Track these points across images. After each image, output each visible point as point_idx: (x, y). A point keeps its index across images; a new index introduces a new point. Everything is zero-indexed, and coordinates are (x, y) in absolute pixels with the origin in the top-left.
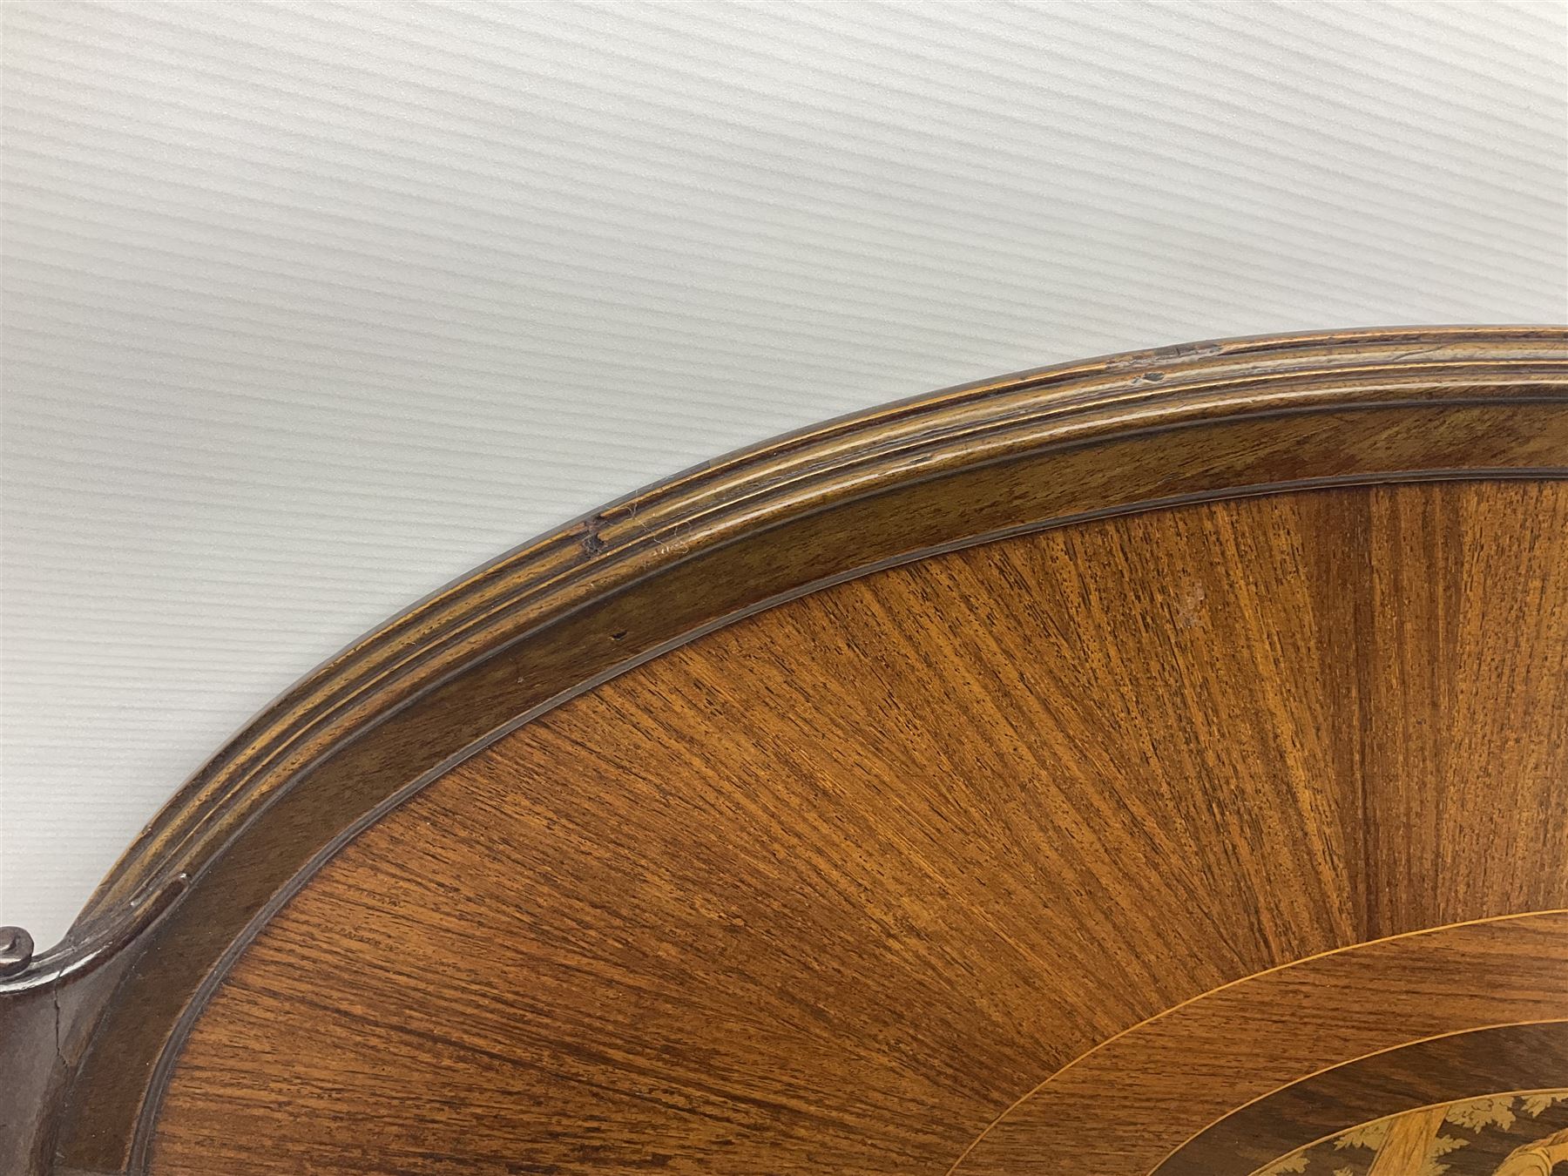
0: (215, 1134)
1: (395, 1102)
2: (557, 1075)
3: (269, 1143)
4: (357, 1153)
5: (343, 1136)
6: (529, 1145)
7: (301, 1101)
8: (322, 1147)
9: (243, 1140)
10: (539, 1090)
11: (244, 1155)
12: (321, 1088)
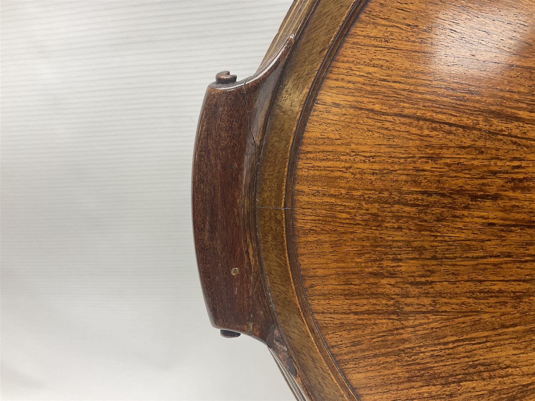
0: (320, 189)
1: (402, 161)
2: (490, 132)
3: (343, 191)
4: (386, 194)
5: (379, 184)
6: (480, 181)
7: (356, 166)
8: (369, 192)
9: (332, 191)
10: (480, 143)
11: (333, 200)
12: (365, 157)
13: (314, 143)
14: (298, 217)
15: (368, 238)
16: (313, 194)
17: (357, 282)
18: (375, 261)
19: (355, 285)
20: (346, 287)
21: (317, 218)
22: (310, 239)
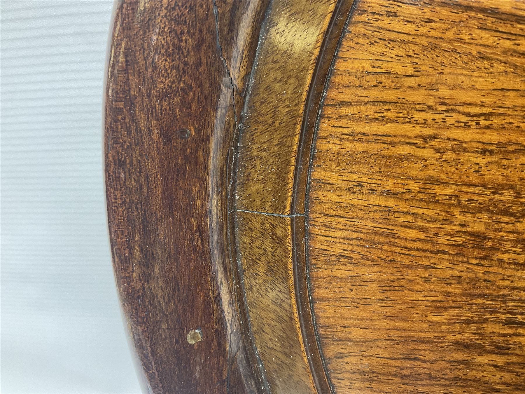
13: (357, 83)
14: (317, 231)
15: (459, 280)
16: (349, 190)
17: (429, 356)
18: (468, 322)
19: (425, 362)
20: (407, 364)
21: (355, 235)
22: (337, 273)
